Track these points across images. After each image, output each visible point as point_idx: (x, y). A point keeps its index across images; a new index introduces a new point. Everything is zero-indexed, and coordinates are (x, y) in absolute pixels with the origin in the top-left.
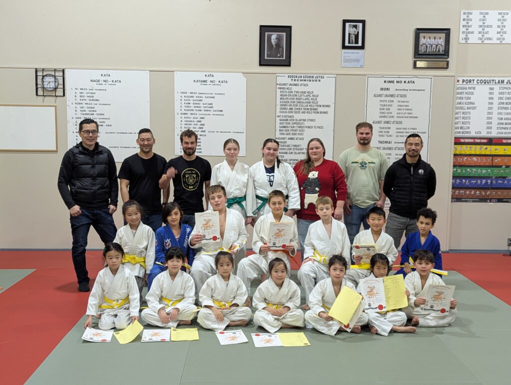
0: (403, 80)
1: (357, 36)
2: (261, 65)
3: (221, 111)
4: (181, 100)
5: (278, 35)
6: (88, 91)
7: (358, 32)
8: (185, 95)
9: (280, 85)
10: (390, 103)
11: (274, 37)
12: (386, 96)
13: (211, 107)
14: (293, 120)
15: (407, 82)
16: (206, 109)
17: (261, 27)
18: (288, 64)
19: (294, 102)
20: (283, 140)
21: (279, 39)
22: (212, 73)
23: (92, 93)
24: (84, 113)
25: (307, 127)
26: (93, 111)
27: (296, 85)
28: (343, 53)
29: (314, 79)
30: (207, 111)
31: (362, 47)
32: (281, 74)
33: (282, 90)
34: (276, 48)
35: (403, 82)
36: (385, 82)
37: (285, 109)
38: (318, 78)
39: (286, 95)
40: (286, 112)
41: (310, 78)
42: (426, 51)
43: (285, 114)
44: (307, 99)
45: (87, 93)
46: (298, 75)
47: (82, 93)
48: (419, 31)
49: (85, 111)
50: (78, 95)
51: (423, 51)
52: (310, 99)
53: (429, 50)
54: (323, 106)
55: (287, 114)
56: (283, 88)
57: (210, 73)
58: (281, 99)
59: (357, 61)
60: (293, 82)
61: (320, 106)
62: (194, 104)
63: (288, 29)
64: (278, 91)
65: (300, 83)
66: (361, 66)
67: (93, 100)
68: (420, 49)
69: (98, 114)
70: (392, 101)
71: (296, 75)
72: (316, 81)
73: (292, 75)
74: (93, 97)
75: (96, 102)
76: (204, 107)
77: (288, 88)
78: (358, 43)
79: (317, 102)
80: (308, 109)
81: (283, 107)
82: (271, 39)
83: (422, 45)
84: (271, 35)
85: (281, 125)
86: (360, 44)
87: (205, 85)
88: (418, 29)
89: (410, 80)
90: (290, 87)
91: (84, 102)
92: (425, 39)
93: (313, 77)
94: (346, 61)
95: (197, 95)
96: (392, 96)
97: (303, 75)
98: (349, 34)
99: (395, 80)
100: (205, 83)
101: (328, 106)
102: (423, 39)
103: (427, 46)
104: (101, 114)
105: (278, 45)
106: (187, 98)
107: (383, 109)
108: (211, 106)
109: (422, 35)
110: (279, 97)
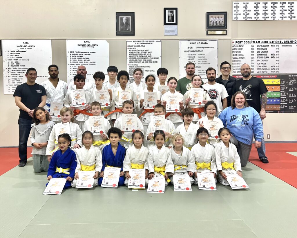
0: (201, 42)
1: (173, 17)
2: (117, 35)
3: (95, 62)
4: (70, 56)
5: (127, 17)
6: (15, 52)
7: (173, 15)
8: (73, 53)
9: (128, 46)
10: (193, 56)
11: (124, 19)
12: (191, 51)
14: (137, 67)
15: (203, 43)
17: (117, 13)
18: (133, 34)
19: (137, 56)
20: (131, 79)
21: (127, 20)
22: (88, 40)
23: (18, 54)
24: (13, 65)
25: (145, 71)
26: (19, 64)
27: (138, 46)
28: (165, 27)
29: (149, 42)
30: (86, 62)
31: (176, 24)
32: (130, 41)
33: (130, 49)
34: (126, 25)
36: (190, 43)
37: (132, 60)
38: (151, 42)
39: (132, 52)
40: (133, 62)
41: (146, 42)
42: (214, 25)
44: (145, 54)
45: (15, 54)
46: (139, 40)
47: (11, 54)
48: (209, 14)
49: (14, 64)
50: (9, 55)
51: (212, 25)
52: (147, 54)
53: (215, 24)
54: (155, 58)
56: (130, 48)
57: (87, 40)
58: (130, 54)
59: (174, 31)
60: (137, 45)
61: (153, 58)
62: (78, 58)
63: (132, 14)
64: (128, 50)
65: (140, 45)
66: (176, 34)
67: (18, 57)
68: (210, 24)
69: (21, 66)
70: (195, 55)
71: (138, 40)
72: (150, 43)
73: (135, 40)
75: (20, 59)
76: (84, 60)
77: (133, 48)
78: (173, 21)
79: (151, 56)
80: (146, 60)
81: (131, 59)
82: (123, 20)
83: (211, 22)
84: (123, 17)
85: (130, 70)
86: (175, 22)
87: (85, 47)
88: (208, 12)
89: (205, 42)
90: (135, 47)
91: (13, 59)
92: (213, 18)
93: (148, 42)
94: (167, 32)
95: (80, 53)
96: (194, 51)
97: (142, 41)
98: (168, 16)
99: (196, 42)
101: (158, 58)
102: (211, 18)
103: (214, 22)
104: (23, 66)
105: (127, 23)
106: (74, 55)
107: (190, 59)
108: (88, 59)
109: (210, 16)
110: (128, 53)
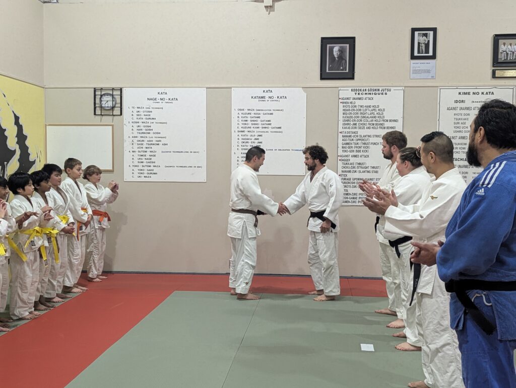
0: (480, 91)
1: (427, 45)
2: (322, 79)
3: (280, 128)
4: (238, 117)
5: (340, 47)
6: (145, 110)
7: (429, 41)
8: (242, 112)
9: (342, 99)
10: (465, 117)
11: (336, 49)
12: (461, 109)
13: (269, 124)
14: (357, 136)
15: (485, 93)
16: (264, 126)
17: (323, 39)
18: (351, 77)
19: (358, 117)
20: (346, 158)
21: (342, 51)
22: (270, 89)
23: (149, 112)
24: (141, 131)
25: (372, 143)
26: (150, 130)
27: (360, 99)
28: (412, 64)
29: (380, 92)
30: (265, 128)
31: (434, 57)
32: (344, 88)
33: (345, 105)
34: (338, 61)
35: (480, 93)
36: (460, 93)
37: (348, 124)
38: (384, 92)
39: (349, 110)
40: (349, 128)
41: (376, 91)
42: (507, 59)
43: (348, 130)
44: (373, 113)
45: (144, 112)
46: (362, 88)
47: (138, 112)
48: (497, 38)
50: (135, 114)
51: (503, 59)
52: (376, 114)
53: (510, 58)
54: (390, 121)
55: (351, 130)
56: (346, 103)
57: (268, 89)
58: (344, 114)
59: (428, 71)
60: (357, 96)
61: (387, 121)
62: (251, 121)
63: (351, 41)
64: (341, 105)
65: (364, 96)
66: (432, 77)
67: (149, 119)
68: (499, 57)
69: (154, 133)
70: (469, 115)
71: (360, 88)
72: (382, 94)
73: (355, 88)
74: (150, 115)
75: (152, 121)
76: (262, 124)
77: (351, 103)
78: (429, 53)
79: (384, 117)
80: (373, 124)
81: (346, 122)
82: (333, 51)
83: (501, 53)
84: (334, 47)
85: (344, 142)
86: (431, 53)
87: (264, 101)
88: (496, 35)
89: (488, 91)
90: (354, 101)
91: (140, 121)
92: (506, 46)
93: (379, 90)
94: (415, 72)
95: (255, 112)
96: (468, 109)
97: (367, 88)
98: (419, 43)
99: (471, 91)
100: (263, 99)
101: (395, 121)
102: (503, 46)
103: (507, 54)
104: (157, 133)
105: (341, 57)
106: (245, 115)
107: (458, 123)
109: (501, 42)
110: (341, 112)
